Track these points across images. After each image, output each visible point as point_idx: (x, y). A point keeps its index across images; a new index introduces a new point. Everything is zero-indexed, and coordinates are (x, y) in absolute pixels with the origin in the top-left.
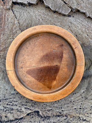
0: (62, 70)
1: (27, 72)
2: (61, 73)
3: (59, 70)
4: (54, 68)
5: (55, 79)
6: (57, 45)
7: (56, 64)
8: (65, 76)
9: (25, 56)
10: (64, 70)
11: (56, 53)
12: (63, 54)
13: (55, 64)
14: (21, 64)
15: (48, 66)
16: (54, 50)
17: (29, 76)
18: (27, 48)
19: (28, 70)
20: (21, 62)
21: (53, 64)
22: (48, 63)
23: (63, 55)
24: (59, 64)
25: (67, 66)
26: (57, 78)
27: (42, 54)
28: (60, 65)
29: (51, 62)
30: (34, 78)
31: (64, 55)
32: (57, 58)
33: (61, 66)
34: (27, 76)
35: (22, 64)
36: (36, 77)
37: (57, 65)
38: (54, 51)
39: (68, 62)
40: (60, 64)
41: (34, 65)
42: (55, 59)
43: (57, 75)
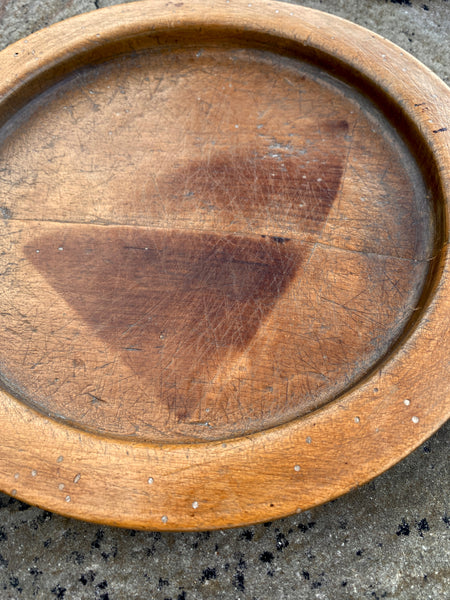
0: (315, 277)
1: (28, 250)
2: (305, 303)
3: (292, 276)
4: (253, 258)
5: (245, 337)
6: (309, 121)
7: (278, 232)
8: (337, 331)
9: (60, 149)
10: (331, 276)
11: (289, 164)
12: (340, 174)
13: (266, 231)
14: (16, 191)
15: (212, 238)
16: (276, 142)
17: (37, 279)
18: (96, 108)
19: (47, 239)
20: (15, 177)
21: (257, 225)
22: (211, 216)
23: (337, 183)
24: (297, 235)
25: (364, 252)
26: (266, 331)
27: (184, 155)
28: (311, 241)
29: (239, 215)
30: (71, 302)
31: (347, 180)
32: (294, 196)
33: (315, 248)
34: (20, 275)
35: (21, 190)
36: (92, 299)
37: (280, 240)
38: (278, 147)
39: (375, 228)
40: (306, 235)
41: (102, 211)
42: (275, 197)
43: (267, 312)
